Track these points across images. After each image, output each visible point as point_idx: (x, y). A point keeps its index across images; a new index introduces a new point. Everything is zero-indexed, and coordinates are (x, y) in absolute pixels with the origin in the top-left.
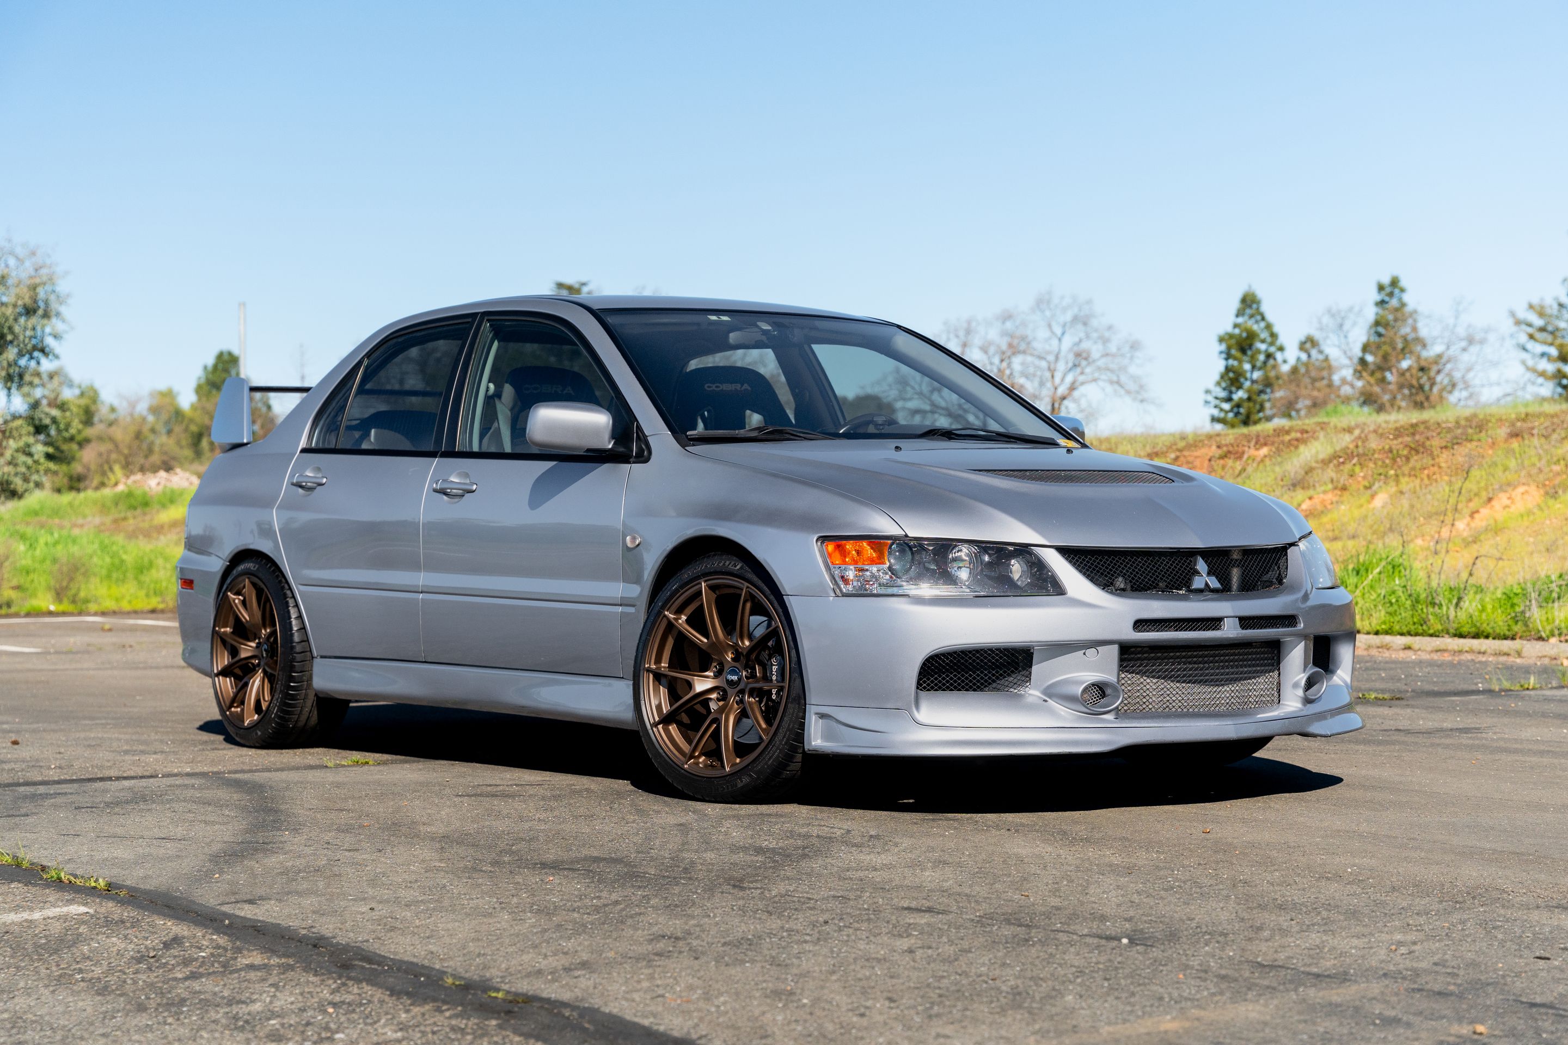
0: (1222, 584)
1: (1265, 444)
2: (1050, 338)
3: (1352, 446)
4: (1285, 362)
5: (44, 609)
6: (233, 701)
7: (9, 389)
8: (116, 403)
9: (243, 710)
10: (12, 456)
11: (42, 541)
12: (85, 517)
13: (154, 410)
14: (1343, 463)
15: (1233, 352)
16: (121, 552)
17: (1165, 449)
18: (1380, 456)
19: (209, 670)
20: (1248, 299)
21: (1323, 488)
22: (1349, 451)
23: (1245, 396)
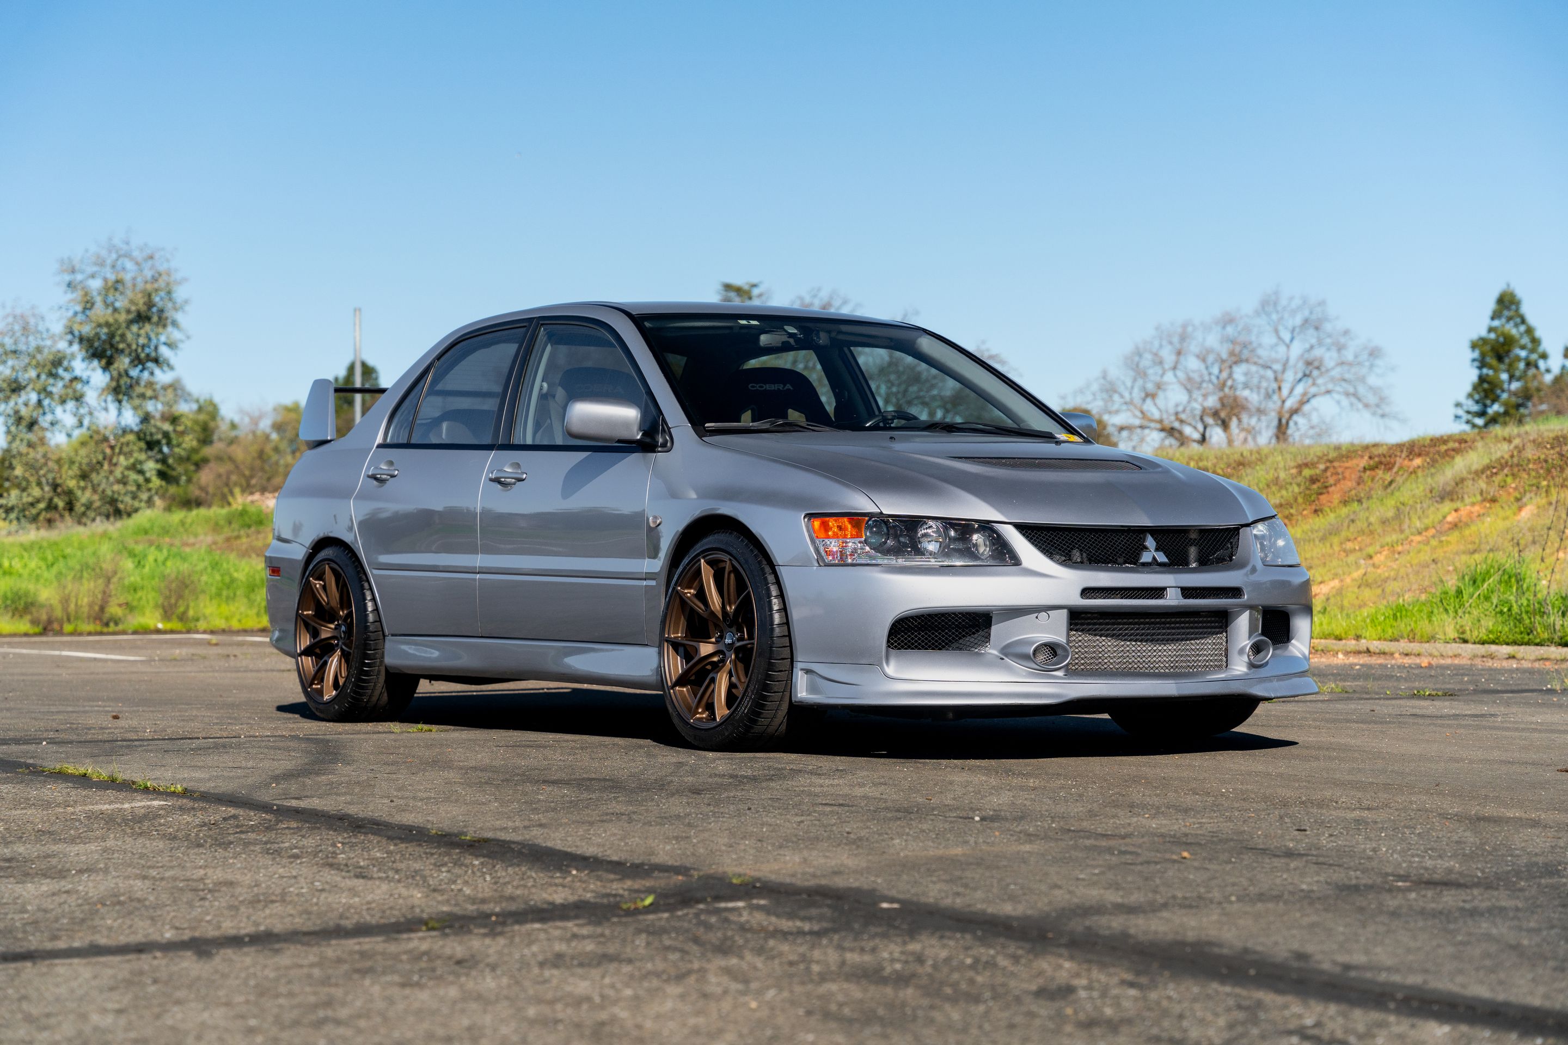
0: (1169, 559)
1: (1419, 455)
2: (1276, 345)
3: (1507, 456)
4: (1548, 371)
5: (152, 627)
6: (314, 678)
7: (120, 402)
8: (237, 419)
9: (322, 687)
10: (122, 473)
11: (151, 558)
12: (196, 535)
13: (278, 427)
14: (1496, 474)
15: (1488, 360)
16: (232, 570)
17: (1316, 460)
18: (1535, 467)
19: (293, 650)
20: (1506, 299)
21: (1471, 500)
22: (1503, 461)
23: (1502, 410)
